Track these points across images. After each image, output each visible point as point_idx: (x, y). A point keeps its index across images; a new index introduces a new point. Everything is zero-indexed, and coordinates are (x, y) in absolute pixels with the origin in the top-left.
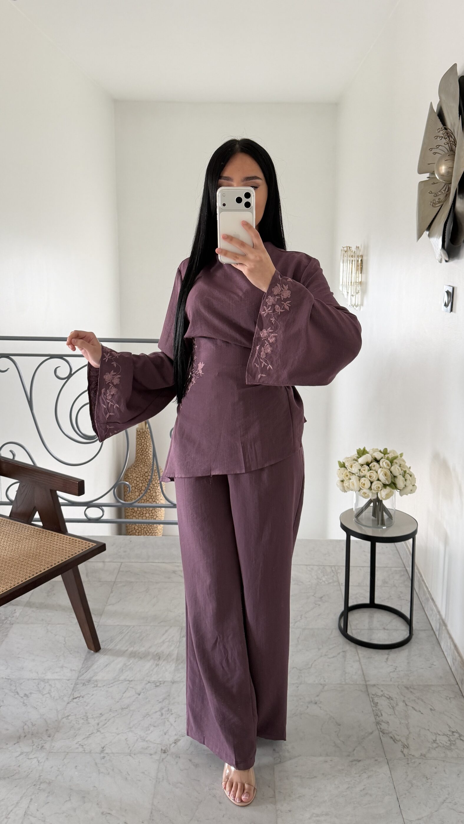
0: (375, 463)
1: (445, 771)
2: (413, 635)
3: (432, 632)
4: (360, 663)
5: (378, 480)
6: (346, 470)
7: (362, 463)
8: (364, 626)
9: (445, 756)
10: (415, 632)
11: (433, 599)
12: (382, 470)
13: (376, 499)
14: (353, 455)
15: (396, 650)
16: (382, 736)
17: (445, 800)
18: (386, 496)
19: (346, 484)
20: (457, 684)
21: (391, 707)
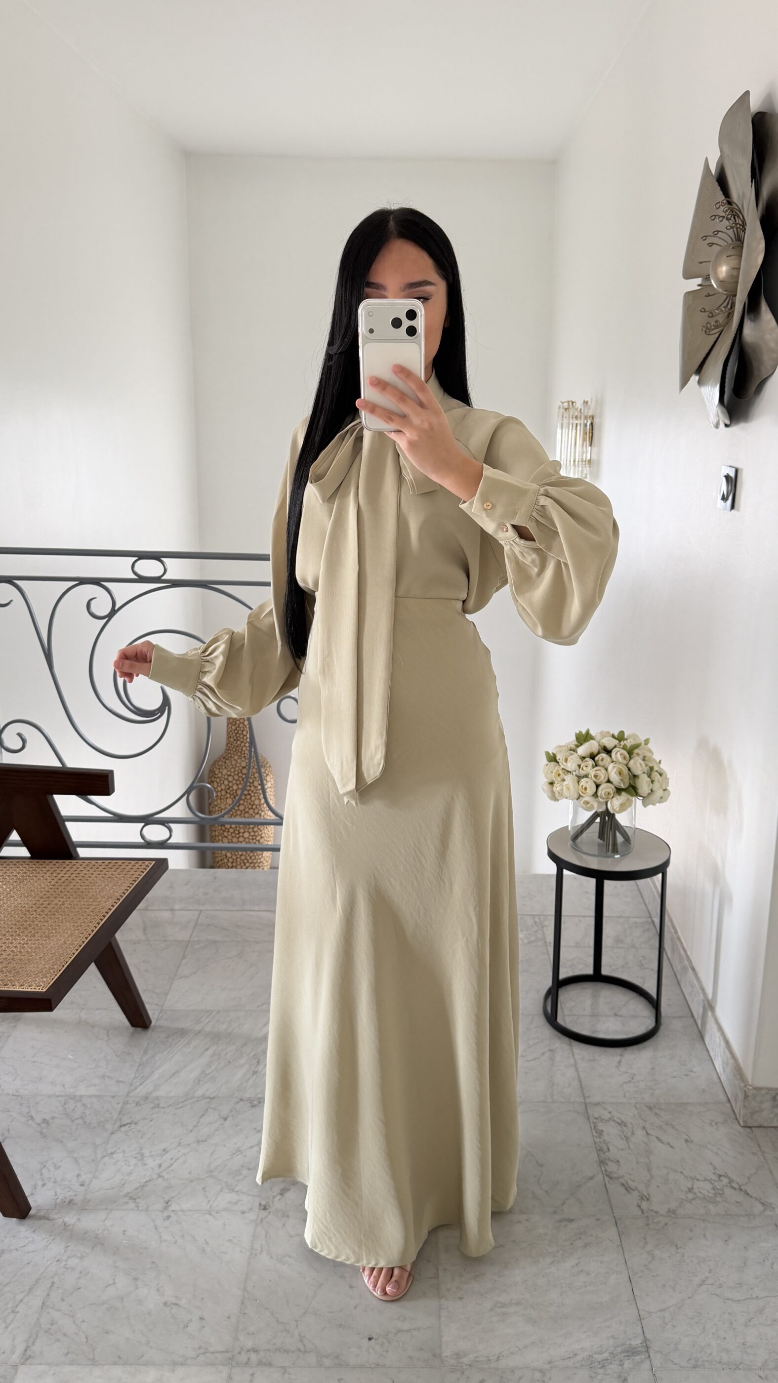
0: (604, 755)
1: (705, 1236)
2: (660, 1024)
3: (691, 1021)
4: (577, 1070)
5: (609, 781)
6: (557, 767)
7: (583, 755)
8: (584, 1010)
9: (706, 1213)
10: (663, 1020)
11: (693, 969)
12: (615, 765)
13: (605, 812)
14: (570, 742)
15: (635, 1047)
16: (609, 1182)
17: (704, 1281)
18: (620, 807)
19: (557, 788)
20: (729, 1101)
21: (623, 1137)
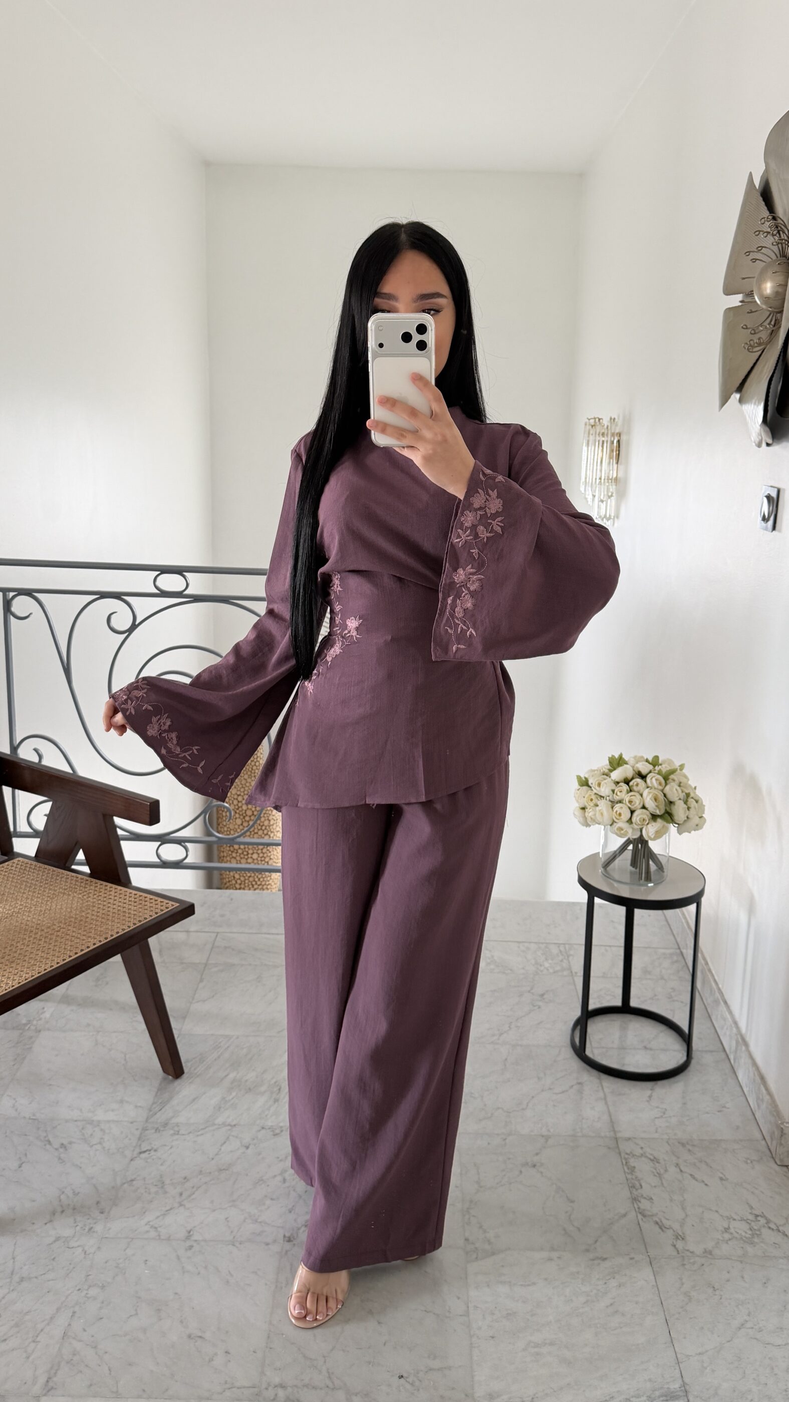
0: (639, 780)
1: (742, 1277)
2: (692, 1059)
3: (724, 1056)
4: (606, 1103)
5: (644, 807)
6: (590, 791)
7: (617, 780)
8: (613, 1042)
9: (743, 1254)
10: (695, 1054)
11: (726, 1002)
12: (650, 791)
13: (638, 838)
14: (603, 767)
15: (667, 1081)
16: (642, 1220)
17: (743, 1325)
18: (655, 834)
19: (590, 813)
20: (764, 1139)
21: (656, 1174)
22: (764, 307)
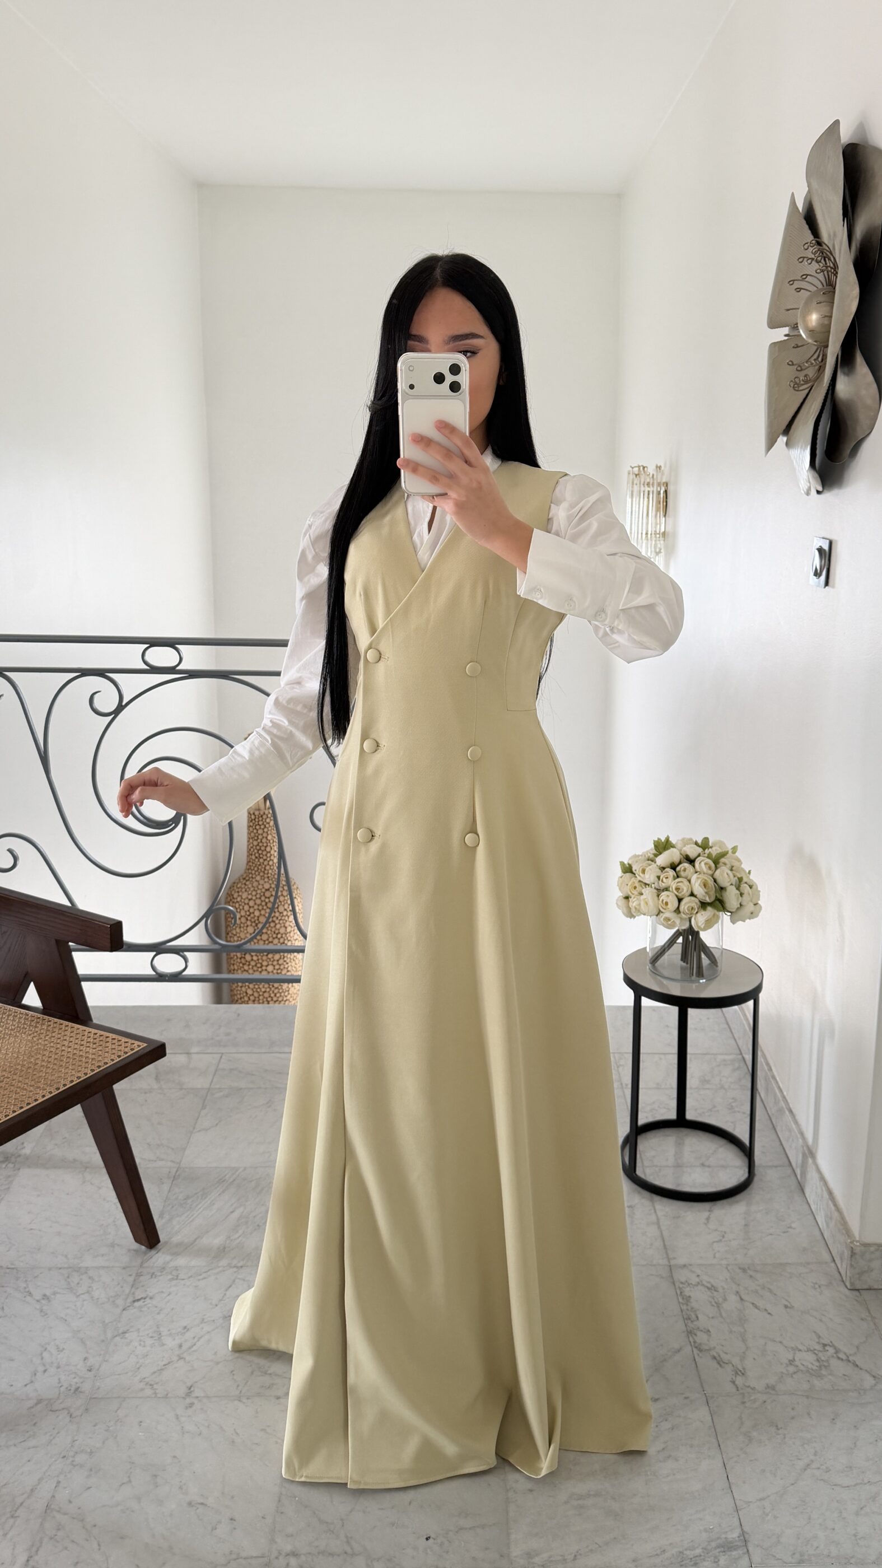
0: (686, 865)
1: (809, 1414)
2: (754, 1175)
3: (789, 1171)
4: (659, 1227)
5: (692, 895)
6: (633, 879)
7: (662, 865)
8: (667, 1160)
9: (810, 1388)
10: (758, 1170)
12: (699, 876)
13: (688, 929)
14: (647, 852)
15: (725, 1202)
16: (698, 1355)
17: (808, 1465)
18: (705, 924)
19: (634, 902)
20: (834, 1261)
21: (714, 1303)
22: (810, 341)
